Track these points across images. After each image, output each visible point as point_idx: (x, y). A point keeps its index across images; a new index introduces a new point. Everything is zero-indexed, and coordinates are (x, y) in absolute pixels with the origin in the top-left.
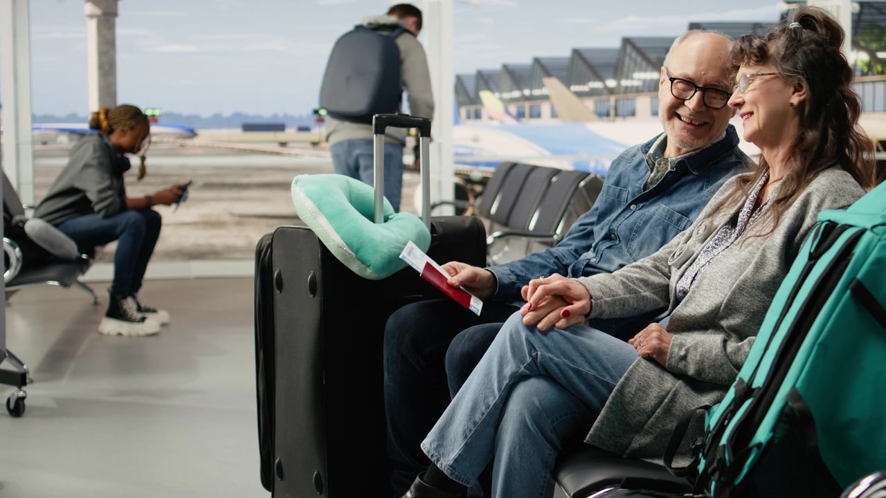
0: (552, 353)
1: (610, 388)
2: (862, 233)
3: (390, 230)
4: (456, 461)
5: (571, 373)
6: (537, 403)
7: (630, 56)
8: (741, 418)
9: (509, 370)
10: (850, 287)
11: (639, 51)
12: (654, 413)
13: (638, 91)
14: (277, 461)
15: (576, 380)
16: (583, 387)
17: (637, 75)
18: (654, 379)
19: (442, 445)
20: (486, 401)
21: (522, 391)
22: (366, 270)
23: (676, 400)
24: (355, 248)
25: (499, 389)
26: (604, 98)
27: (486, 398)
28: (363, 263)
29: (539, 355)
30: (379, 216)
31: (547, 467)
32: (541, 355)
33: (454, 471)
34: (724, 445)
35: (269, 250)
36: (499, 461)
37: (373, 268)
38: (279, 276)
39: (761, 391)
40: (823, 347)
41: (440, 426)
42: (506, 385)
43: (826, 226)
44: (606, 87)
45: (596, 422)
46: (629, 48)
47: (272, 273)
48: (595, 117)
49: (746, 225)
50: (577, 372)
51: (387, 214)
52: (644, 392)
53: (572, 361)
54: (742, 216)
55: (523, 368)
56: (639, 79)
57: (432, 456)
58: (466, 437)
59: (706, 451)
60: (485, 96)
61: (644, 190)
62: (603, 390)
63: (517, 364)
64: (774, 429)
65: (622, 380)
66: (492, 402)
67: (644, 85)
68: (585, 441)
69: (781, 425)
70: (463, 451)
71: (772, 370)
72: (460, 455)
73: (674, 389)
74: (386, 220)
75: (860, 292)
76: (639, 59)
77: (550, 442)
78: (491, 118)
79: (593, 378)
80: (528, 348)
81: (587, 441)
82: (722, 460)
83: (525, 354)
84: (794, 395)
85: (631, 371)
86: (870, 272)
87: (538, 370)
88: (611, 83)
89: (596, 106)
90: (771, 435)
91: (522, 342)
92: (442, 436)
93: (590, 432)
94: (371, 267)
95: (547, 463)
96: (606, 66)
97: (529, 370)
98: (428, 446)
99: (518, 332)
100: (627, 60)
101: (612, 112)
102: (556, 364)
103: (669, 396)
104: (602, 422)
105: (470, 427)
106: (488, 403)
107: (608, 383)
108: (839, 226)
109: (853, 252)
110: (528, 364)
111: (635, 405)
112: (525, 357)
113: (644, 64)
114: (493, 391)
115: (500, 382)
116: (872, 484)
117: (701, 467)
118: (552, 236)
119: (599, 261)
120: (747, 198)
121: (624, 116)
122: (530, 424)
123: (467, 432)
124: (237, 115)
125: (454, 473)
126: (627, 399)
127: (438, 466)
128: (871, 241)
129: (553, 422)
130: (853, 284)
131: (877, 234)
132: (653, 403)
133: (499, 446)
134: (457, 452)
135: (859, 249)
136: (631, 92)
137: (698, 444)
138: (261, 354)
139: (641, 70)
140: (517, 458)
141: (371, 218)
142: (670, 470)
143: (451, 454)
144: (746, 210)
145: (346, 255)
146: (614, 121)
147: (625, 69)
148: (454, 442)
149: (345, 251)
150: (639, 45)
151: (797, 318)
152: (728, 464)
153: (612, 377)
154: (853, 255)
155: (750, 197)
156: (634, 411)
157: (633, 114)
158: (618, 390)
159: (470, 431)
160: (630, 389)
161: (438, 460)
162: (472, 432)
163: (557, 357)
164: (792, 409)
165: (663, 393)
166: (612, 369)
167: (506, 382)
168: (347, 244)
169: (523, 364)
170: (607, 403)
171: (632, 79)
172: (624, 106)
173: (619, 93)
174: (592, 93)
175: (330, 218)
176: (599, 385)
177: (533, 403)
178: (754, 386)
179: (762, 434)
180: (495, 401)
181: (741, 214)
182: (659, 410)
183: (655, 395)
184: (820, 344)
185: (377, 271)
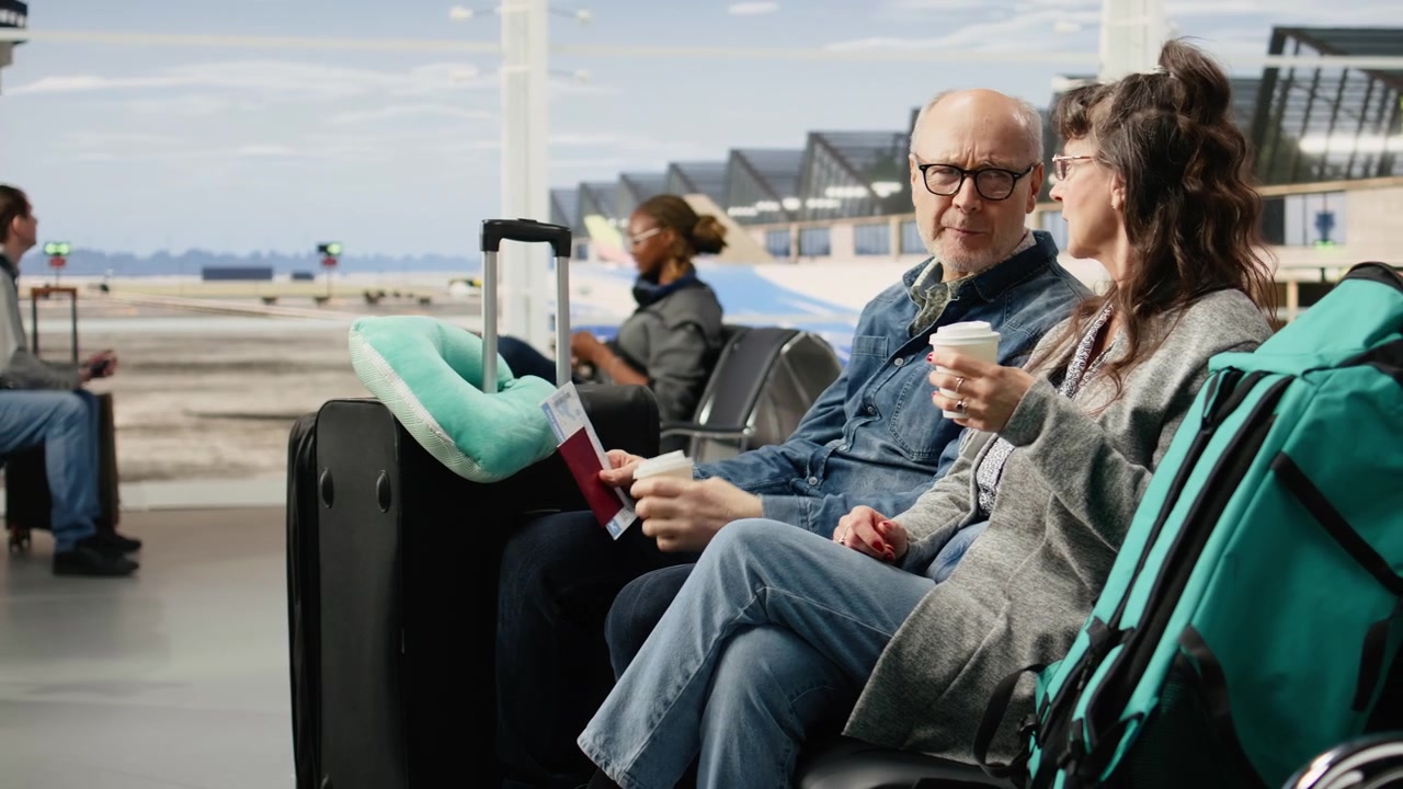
0: (788, 588)
1: (881, 642)
2: (1287, 382)
3: (511, 404)
4: (636, 764)
5: (819, 620)
6: (765, 667)
7: (821, 160)
8: (1106, 676)
9: (720, 616)
10: (1274, 465)
11: (834, 152)
12: (948, 686)
13: (833, 215)
14: (325, 781)
15: (826, 630)
16: (837, 642)
17: (832, 191)
18: (949, 633)
19: (613, 739)
20: (683, 666)
21: (741, 650)
22: (471, 466)
23: (983, 666)
24: (454, 432)
25: (705, 647)
26: (780, 226)
27: (683, 662)
28: (467, 455)
29: (768, 592)
30: (489, 382)
31: (783, 771)
32: (773, 592)
33: (633, 781)
34: (1081, 720)
35: (312, 439)
36: (707, 763)
37: (484, 463)
38: (329, 480)
39: (1135, 635)
40: (1234, 561)
41: (608, 709)
42: (716, 641)
43: (1227, 375)
44: (783, 210)
45: (859, 702)
46: (819, 150)
47: (316, 477)
48: (767, 256)
49: (1077, 383)
50: (829, 617)
51: (502, 379)
52: (932, 653)
53: (822, 600)
54: (1073, 370)
55: (741, 613)
56: (835, 198)
57: (597, 757)
58: (652, 726)
59: (1042, 734)
60: (594, 223)
61: (911, 336)
62: (871, 646)
63: (732, 607)
64: (1160, 692)
65: (898, 633)
66: (693, 668)
67: (843, 207)
68: (843, 734)
69: (1169, 685)
70: (649, 748)
71: (1153, 600)
72: (643, 755)
73: (979, 649)
74: (501, 388)
75: (1289, 474)
76: (835, 166)
77: (790, 731)
78: (603, 259)
79: (855, 627)
80: (750, 581)
81: (847, 732)
82: (1079, 743)
83: (746, 589)
84: (1190, 636)
85: (914, 619)
86: (1303, 443)
87: (766, 615)
88: (792, 204)
89: (768, 240)
90: (1155, 701)
91: (739, 571)
92: (612, 725)
93: (851, 719)
94: (480, 462)
95: (782, 765)
96: (782, 177)
97: (752, 617)
98: (590, 741)
99: (733, 555)
100: (816, 167)
101: (794, 250)
102: (795, 606)
103: (972, 660)
104: (868, 701)
105: (658, 709)
106: (686, 671)
107: (878, 634)
108: (1246, 375)
109: (1275, 412)
110: (751, 607)
111: (918, 674)
112: (746, 596)
113: (843, 173)
114: (695, 651)
115: (706, 637)
116: (1332, 765)
117: (1034, 764)
118: (741, 430)
119: (851, 448)
120: (1079, 341)
121: (813, 255)
122: (755, 702)
123: (654, 717)
124: (193, 254)
125: (632, 785)
126: (906, 664)
127: (608, 772)
128: (1303, 395)
129: (791, 698)
130: (1277, 462)
131: (1312, 383)
132: (946, 672)
133: (706, 738)
134: (637, 750)
135: (1284, 407)
136: (823, 217)
137: (1030, 724)
138: (298, 607)
139: (838, 183)
140: (736, 757)
141: (478, 384)
142: (983, 768)
143: (628, 753)
144: (1077, 360)
145: (439, 443)
146: (796, 262)
147: (814, 183)
148: (632, 734)
149: (439, 436)
150: (834, 144)
151: (1191, 516)
152: (1088, 749)
153: (884, 623)
154: (1275, 416)
155: (1084, 340)
156: (916, 682)
157: (826, 252)
158: (891, 650)
159: (659, 715)
160: (912, 647)
161: (607, 764)
162: (663, 717)
163: (797, 594)
164: (1187, 660)
165: (963, 656)
166: (884, 611)
167: (715, 636)
168: (442, 426)
169: (742, 607)
170: (875, 670)
171: (825, 197)
172: (813, 239)
173: (803, 219)
174: (762, 219)
175: (413, 384)
176: (863, 638)
177: (759, 668)
178: (1123, 626)
179: (1142, 699)
180: (697, 668)
181: (1070, 368)
182: (956, 682)
183: (950, 658)
184: (1229, 556)
185: (489, 468)
